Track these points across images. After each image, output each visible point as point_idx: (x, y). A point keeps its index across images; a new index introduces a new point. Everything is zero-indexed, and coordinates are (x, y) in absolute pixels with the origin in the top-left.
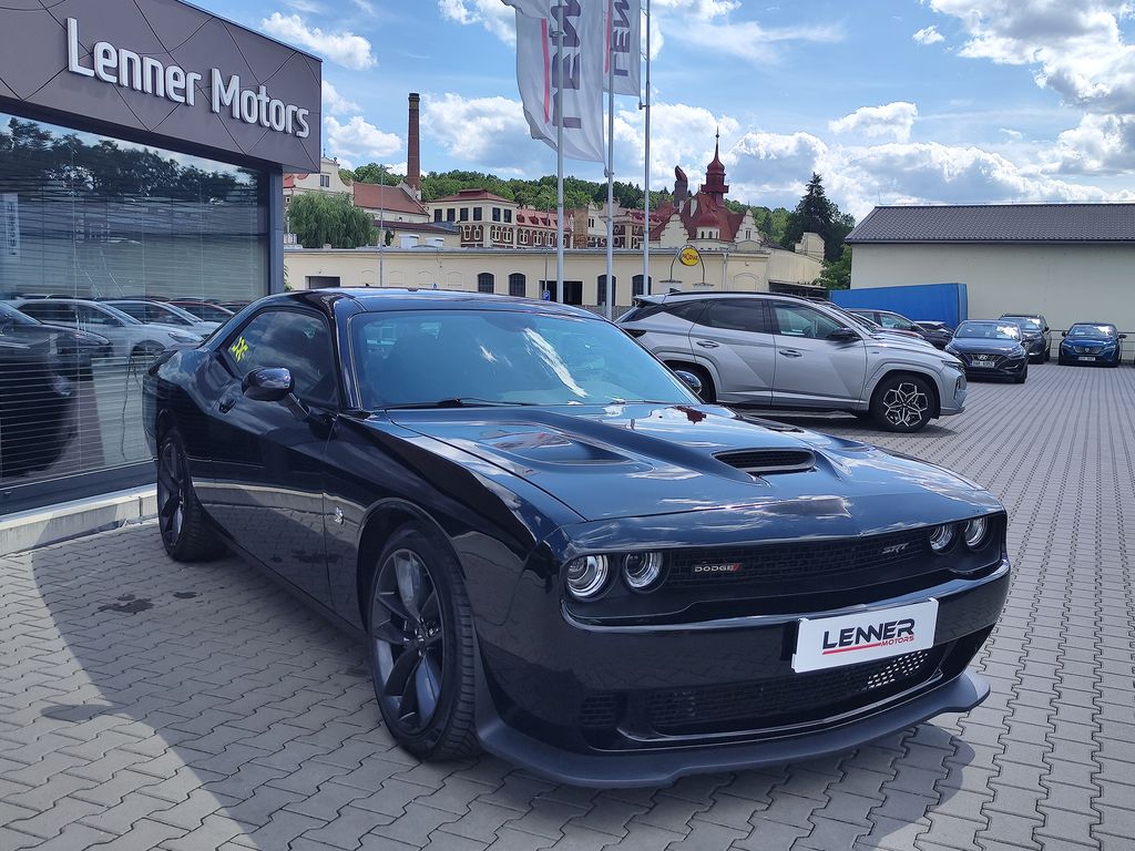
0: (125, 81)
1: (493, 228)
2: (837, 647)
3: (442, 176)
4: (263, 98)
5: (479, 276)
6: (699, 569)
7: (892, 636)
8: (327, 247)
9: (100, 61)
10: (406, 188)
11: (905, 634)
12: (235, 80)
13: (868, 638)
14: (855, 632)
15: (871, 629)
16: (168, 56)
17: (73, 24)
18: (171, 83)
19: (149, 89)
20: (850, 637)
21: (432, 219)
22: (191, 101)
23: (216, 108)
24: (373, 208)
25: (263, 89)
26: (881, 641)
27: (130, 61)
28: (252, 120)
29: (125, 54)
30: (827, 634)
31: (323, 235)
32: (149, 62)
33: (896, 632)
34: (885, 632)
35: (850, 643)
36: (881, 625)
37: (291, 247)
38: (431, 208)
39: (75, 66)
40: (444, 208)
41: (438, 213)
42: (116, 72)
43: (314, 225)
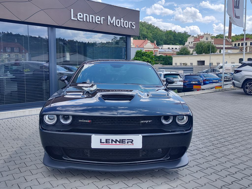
0: (85, 20)
1: (250, 47)
2: (105, 143)
3: (238, 35)
4: (122, 21)
5: (240, 59)
6: (80, 121)
7: (125, 143)
8: (204, 54)
9: (79, 17)
10: (227, 39)
11: (130, 143)
12: (114, 18)
13: (116, 142)
14: (111, 140)
15: (116, 140)
16: (96, 14)
17: (72, 10)
18: (97, 20)
19: (91, 21)
20: (109, 141)
21: (234, 46)
22: (102, 23)
23: (109, 24)
24: (218, 44)
25: (122, 19)
26: (121, 144)
27: (86, 16)
28: (119, 26)
29: (85, 15)
30: (101, 140)
31: (203, 51)
32: (91, 16)
33: (126, 142)
34: (122, 141)
35: (109, 143)
36: (120, 140)
37: (195, 54)
38: (234, 44)
39: (72, 18)
40: (237, 43)
41: (235, 44)
42: (83, 18)
43: (201, 49)
